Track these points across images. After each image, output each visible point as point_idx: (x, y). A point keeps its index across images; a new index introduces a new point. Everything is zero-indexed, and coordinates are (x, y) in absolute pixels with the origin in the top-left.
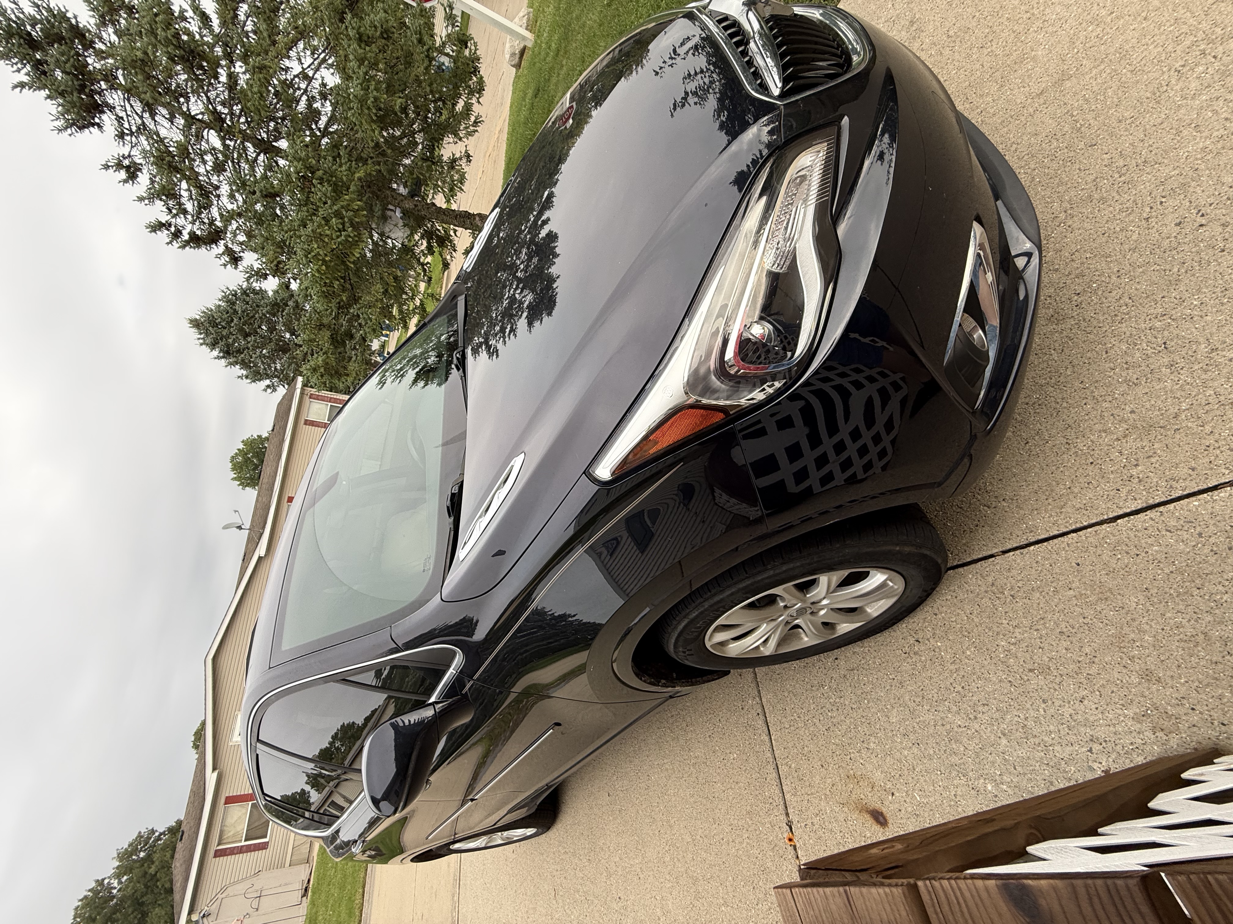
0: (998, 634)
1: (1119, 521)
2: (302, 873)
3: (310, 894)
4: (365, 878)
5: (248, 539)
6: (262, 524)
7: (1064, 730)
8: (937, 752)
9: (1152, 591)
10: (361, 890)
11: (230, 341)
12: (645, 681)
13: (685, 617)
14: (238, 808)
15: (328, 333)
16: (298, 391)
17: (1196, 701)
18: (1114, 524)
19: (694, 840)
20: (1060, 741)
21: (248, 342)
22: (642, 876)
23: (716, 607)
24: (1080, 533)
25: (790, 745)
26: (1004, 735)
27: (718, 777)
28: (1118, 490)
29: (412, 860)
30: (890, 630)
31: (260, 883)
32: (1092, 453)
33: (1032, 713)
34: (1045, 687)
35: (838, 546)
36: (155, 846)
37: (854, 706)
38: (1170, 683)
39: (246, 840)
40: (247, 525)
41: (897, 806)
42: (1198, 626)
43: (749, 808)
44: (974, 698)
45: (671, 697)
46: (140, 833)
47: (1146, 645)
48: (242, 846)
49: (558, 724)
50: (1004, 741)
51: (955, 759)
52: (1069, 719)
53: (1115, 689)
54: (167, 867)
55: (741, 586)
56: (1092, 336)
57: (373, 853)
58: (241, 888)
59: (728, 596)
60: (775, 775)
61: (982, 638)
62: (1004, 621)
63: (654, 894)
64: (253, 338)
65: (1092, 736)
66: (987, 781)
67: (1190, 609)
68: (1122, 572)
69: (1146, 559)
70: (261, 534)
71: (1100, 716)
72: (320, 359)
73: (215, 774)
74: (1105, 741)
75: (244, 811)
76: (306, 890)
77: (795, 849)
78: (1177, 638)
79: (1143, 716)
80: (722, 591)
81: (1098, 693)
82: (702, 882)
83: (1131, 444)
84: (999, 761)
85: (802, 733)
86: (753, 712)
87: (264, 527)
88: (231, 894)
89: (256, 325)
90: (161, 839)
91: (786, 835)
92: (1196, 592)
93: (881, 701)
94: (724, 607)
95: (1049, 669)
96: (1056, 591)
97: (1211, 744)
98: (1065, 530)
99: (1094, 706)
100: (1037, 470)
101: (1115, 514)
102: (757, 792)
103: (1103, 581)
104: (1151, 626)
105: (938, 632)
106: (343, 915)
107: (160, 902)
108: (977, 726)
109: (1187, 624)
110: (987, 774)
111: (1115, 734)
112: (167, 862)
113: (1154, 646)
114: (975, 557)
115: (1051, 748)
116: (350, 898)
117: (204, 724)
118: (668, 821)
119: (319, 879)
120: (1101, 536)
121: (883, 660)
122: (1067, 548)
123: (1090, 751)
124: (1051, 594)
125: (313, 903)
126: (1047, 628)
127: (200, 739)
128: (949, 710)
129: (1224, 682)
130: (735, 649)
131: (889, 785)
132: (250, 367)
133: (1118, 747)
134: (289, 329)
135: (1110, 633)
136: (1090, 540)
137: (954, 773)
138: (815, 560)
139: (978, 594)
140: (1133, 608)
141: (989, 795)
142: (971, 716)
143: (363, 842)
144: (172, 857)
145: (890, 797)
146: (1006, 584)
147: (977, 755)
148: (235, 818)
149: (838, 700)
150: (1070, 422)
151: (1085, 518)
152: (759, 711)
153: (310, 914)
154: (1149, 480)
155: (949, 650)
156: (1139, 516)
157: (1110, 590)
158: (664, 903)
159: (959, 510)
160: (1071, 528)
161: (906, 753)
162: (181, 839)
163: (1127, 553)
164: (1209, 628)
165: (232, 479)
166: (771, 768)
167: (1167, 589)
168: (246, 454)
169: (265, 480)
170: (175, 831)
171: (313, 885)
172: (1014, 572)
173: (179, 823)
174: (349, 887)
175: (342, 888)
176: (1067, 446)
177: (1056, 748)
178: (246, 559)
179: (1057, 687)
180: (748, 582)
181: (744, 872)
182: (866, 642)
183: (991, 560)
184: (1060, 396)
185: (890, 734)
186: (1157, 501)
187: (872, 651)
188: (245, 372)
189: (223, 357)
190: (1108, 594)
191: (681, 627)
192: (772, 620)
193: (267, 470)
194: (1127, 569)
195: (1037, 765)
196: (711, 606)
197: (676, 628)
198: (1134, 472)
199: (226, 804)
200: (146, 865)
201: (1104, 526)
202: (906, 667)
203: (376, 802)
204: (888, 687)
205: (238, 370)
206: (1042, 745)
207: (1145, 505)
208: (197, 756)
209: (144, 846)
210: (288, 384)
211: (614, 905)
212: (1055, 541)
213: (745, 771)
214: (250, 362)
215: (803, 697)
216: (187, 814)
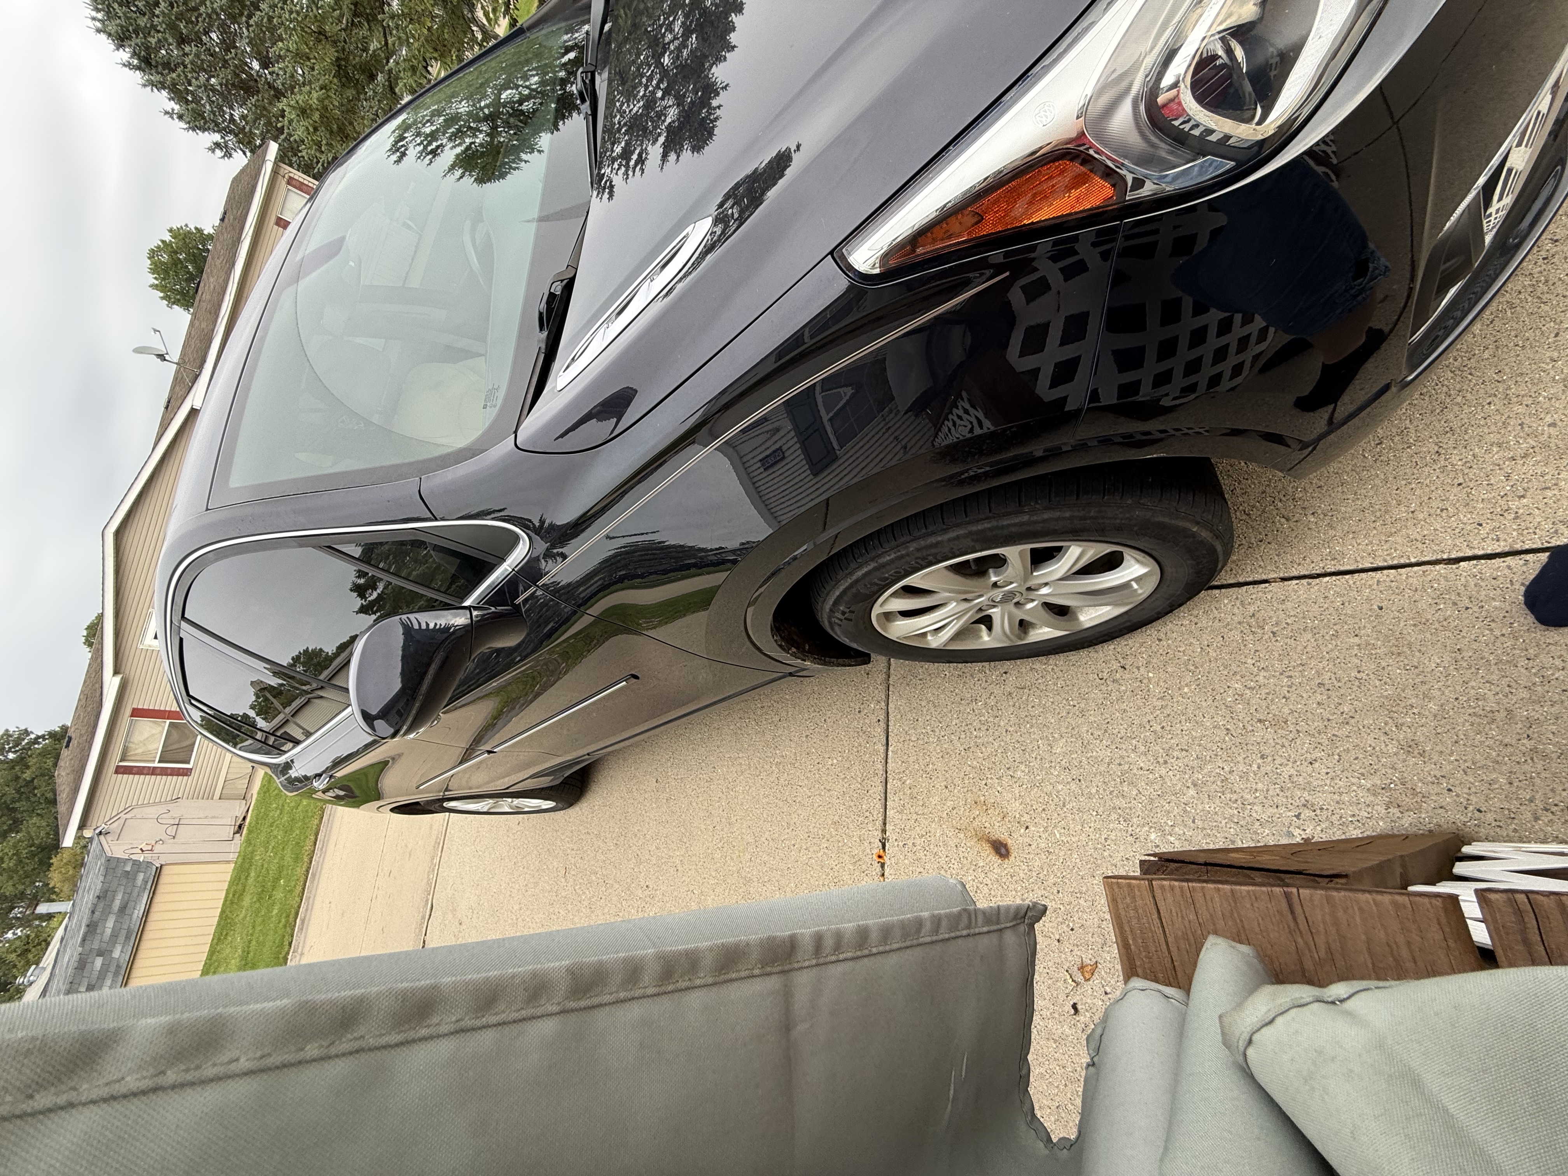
0: (1235, 673)
1: (1462, 564)
2: (237, 809)
3: (245, 831)
4: (319, 826)
5: (175, 379)
6: (198, 362)
7: (1274, 790)
8: (1101, 791)
9: (1465, 654)
10: (313, 838)
11: (153, 41)
12: (776, 641)
13: (872, 560)
14: (149, 723)
15: (331, 54)
16: (268, 167)
17: (1457, 782)
18: (1454, 566)
19: (756, 841)
20: (1265, 801)
21: (186, 54)
22: (680, 869)
23: (925, 553)
24: (1402, 571)
25: (911, 759)
26: (1195, 785)
27: (806, 781)
28: (1480, 525)
29: (392, 810)
30: (1090, 649)
31: (177, 810)
32: (1466, 471)
33: (1241, 767)
34: (1271, 741)
35: (1129, 502)
36: (30, 749)
37: (1010, 729)
38: (1435, 758)
39: (160, 762)
40: (175, 355)
41: (1028, 840)
42: (1506, 701)
43: (836, 818)
44: (1172, 741)
45: (791, 674)
46: (7, 730)
47: (1427, 713)
48: (154, 768)
49: (636, 677)
50: (1192, 792)
51: (1120, 802)
52: (1287, 781)
53: (1361, 756)
54: (49, 776)
55: (974, 528)
56: (1547, 308)
57: (342, 793)
58: (153, 812)
59: (949, 540)
60: (881, 788)
61: (1210, 676)
62: (1250, 661)
63: (692, 888)
64: (194, 49)
65: (1307, 801)
66: (1153, 830)
67: (1504, 682)
68: (1437, 625)
69: (1477, 615)
70: (196, 377)
71: (1328, 782)
72: (315, 95)
73: (117, 680)
74: (1322, 809)
75: (160, 729)
76: (240, 827)
77: (883, 866)
78: (1471, 711)
79: (1383, 789)
80: (945, 531)
81: (1337, 757)
82: (756, 883)
83: (1529, 467)
84: (1176, 811)
85: (931, 748)
86: (873, 717)
87: (201, 366)
88: (138, 816)
89: (200, 27)
90: (39, 743)
91: (875, 851)
92: (1523, 662)
93: (1048, 728)
94: (935, 555)
95: (1286, 722)
96: (1336, 636)
97: (1453, 828)
98: (1381, 564)
99: (1325, 771)
100: (1377, 481)
101: (1461, 554)
102: (852, 804)
103: (1405, 632)
104: (1443, 694)
105: (1155, 661)
106: (288, 858)
107: (39, 812)
108: (1163, 772)
109: (1492, 698)
110: (1155, 823)
111: (1338, 803)
112: (49, 770)
113: (1435, 716)
114: (1241, 580)
115: (1249, 807)
116: (298, 843)
117: (101, 617)
118: (729, 818)
119: (257, 818)
120: (1430, 578)
121: (1068, 683)
122: (1375, 587)
123: (1298, 816)
124: (1327, 638)
125: (248, 842)
126: (1303, 676)
127: (94, 635)
128: (1134, 750)
129: (1505, 768)
130: (900, 629)
131: (1026, 817)
132: (187, 102)
133: (1334, 817)
134: (259, 53)
135: (1385, 694)
136: (1411, 580)
137: (1114, 816)
138: (1092, 514)
139: (1228, 624)
140: (1429, 670)
141: (1150, 844)
142: (1161, 760)
143: (331, 777)
144: (55, 765)
145: (1022, 831)
146: (1270, 618)
147: (1152, 801)
148: (146, 735)
149: (991, 719)
150: (1456, 424)
151: (1418, 552)
152: (882, 717)
153: (245, 851)
154: (1530, 519)
155: (1162, 684)
156: (1493, 561)
157: (1410, 645)
158: (703, 897)
159: (1244, 517)
160: (1390, 563)
161: (1060, 787)
162: (67, 746)
163: (1455, 604)
164: (1517, 706)
165: (151, 286)
166: (878, 782)
167: (1486, 655)
168: (176, 253)
169: (206, 297)
170: (60, 737)
171: (250, 824)
172: (1289, 605)
173: (65, 729)
174: (298, 832)
175: (288, 831)
176: (1435, 457)
177: (1255, 808)
178: (171, 407)
179: (1286, 744)
180: (987, 525)
181: (812, 881)
182: (1052, 659)
183: (1263, 585)
184: (1458, 387)
185: (1047, 765)
186: (1527, 547)
187: (1056, 669)
188: (177, 108)
189: (138, 68)
190: (1405, 649)
191: (860, 573)
192: (966, 600)
193: (209, 282)
194: (1445, 623)
195: (1224, 822)
196: (918, 550)
197: (851, 574)
198: (1513, 505)
199: (132, 716)
200: (17, 768)
201: (1437, 567)
202: (1097, 695)
203: (368, 718)
204: (1064, 714)
205: (163, 100)
206: (1239, 802)
207: (1507, 549)
208: (90, 655)
209: (14, 747)
210: (252, 151)
211: (639, 893)
212: (1363, 575)
213: (843, 779)
214: (188, 92)
215: (945, 710)
216: (76, 718)
